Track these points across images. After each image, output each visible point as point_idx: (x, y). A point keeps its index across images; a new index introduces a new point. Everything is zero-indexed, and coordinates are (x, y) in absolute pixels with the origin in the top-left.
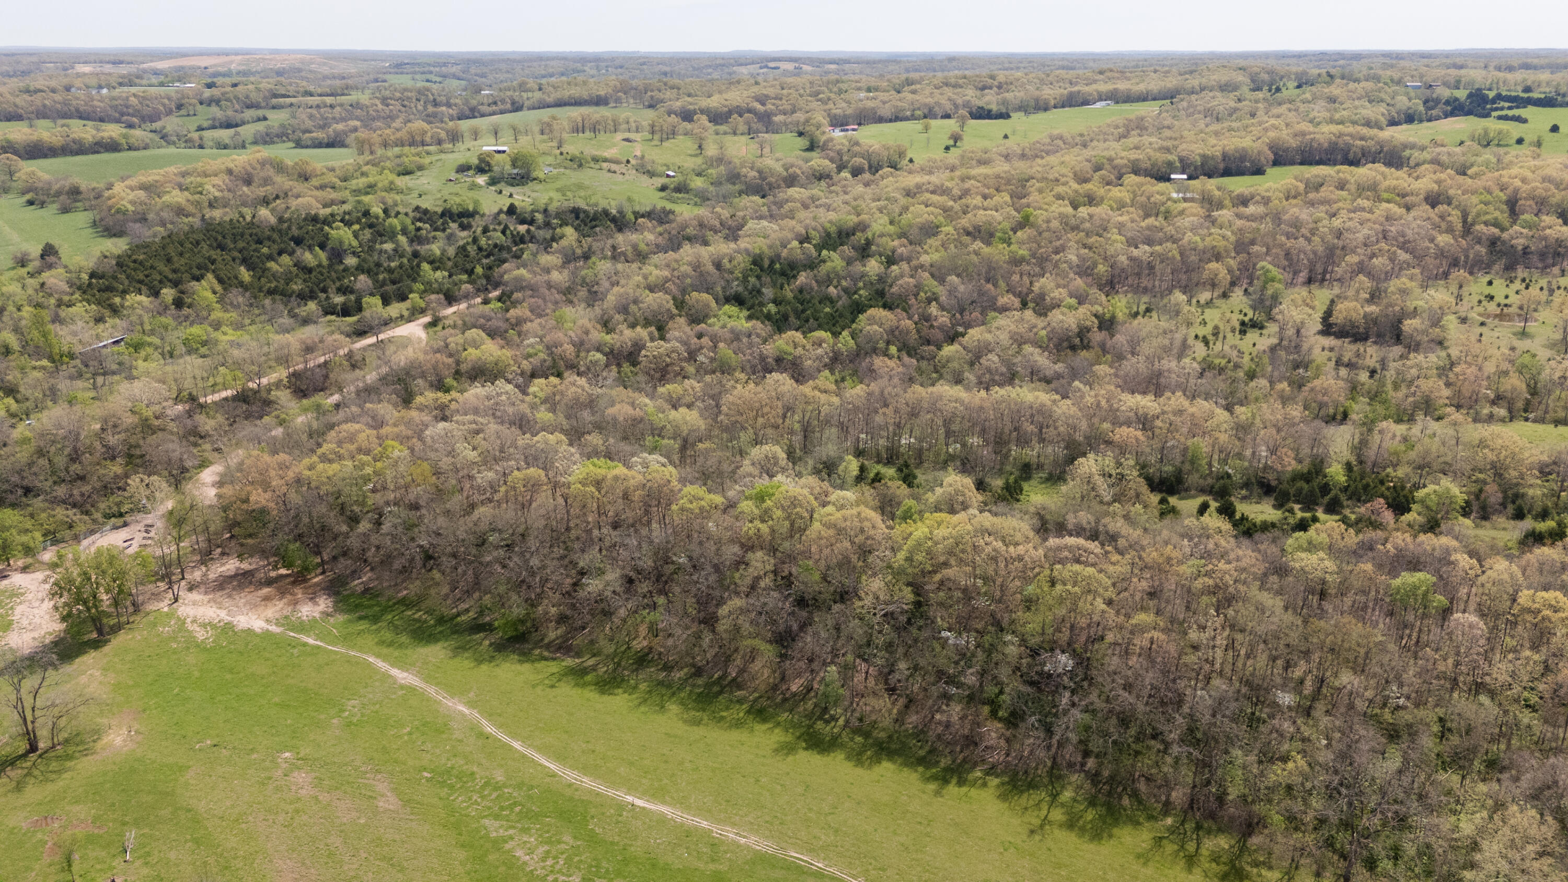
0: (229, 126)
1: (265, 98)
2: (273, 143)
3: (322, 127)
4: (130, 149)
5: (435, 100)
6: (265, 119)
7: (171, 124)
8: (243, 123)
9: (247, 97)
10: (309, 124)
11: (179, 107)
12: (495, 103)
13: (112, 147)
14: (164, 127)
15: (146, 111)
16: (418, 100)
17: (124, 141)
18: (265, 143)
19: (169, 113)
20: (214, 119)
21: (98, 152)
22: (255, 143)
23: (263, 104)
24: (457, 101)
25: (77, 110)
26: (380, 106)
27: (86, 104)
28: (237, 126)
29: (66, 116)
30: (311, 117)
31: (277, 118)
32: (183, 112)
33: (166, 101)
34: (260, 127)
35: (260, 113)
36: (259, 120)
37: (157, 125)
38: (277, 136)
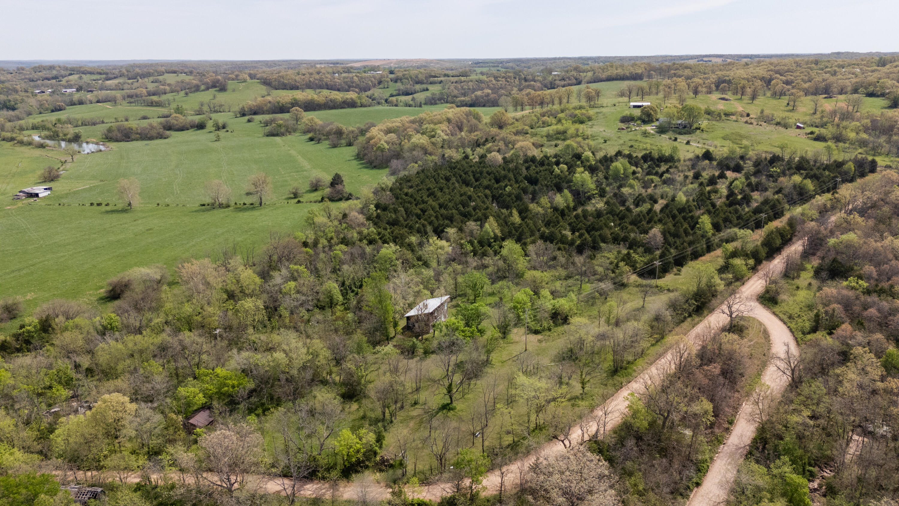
0: (407, 94)
1: (426, 78)
2: (436, 104)
3: (464, 95)
4: (362, 106)
5: (525, 78)
6: (427, 90)
7: (377, 92)
8: (415, 93)
9: (417, 77)
10: (456, 92)
11: (380, 82)
12: (563, 79)
13: (352, 104)
14: (373, 95)
15: (363, 85)
16: (515, 78)
17: (359, 101)
18: (431, 104)
19: (374, 86)
20: (399, 90)
21: (344, 108)
22: (425, 104)
23: (425, 81)
24: (539, 78)
25: (327, 84)
26: (494, 82)
27: (331, 81)
28: (412, 94)
29: (321, 87)
30: (456, 88)
31: (435, 89)
32: (381, 86)
33: (373, 79)
34: (428, 94)
35: (424, 86)
36: (424, 90)
37: (369, 93)
38: (440, 99)
